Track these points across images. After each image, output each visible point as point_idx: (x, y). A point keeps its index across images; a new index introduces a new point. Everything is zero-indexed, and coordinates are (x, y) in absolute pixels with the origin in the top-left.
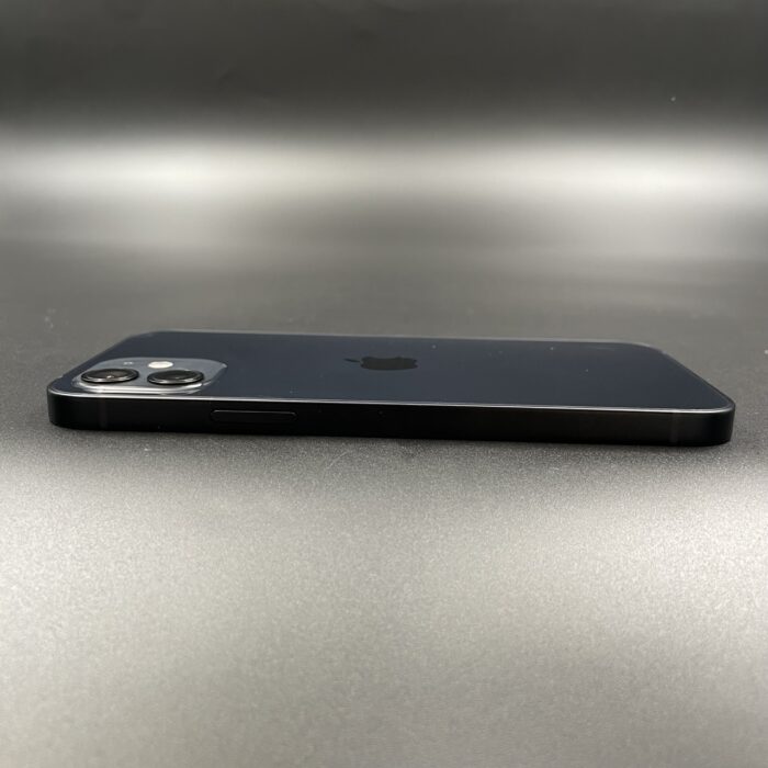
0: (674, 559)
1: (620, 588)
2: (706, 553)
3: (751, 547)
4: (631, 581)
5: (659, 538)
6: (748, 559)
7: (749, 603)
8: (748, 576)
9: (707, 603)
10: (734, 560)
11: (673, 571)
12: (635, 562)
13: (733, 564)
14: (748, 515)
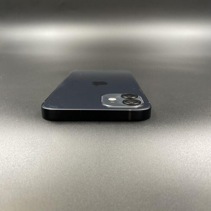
0: (183, 159)
1: (164, 169)
2: (194, 157)
3: (209, 155)
4: (168, 167)
5: (179, 152)
6: (208, 159)
7: (207, 175)
8: (207, 165)
9: (193, 175)
10: (203, 160)
11: (182, 163)
12: (170, 160)
13: (202, 161)
14: (209, 143)
